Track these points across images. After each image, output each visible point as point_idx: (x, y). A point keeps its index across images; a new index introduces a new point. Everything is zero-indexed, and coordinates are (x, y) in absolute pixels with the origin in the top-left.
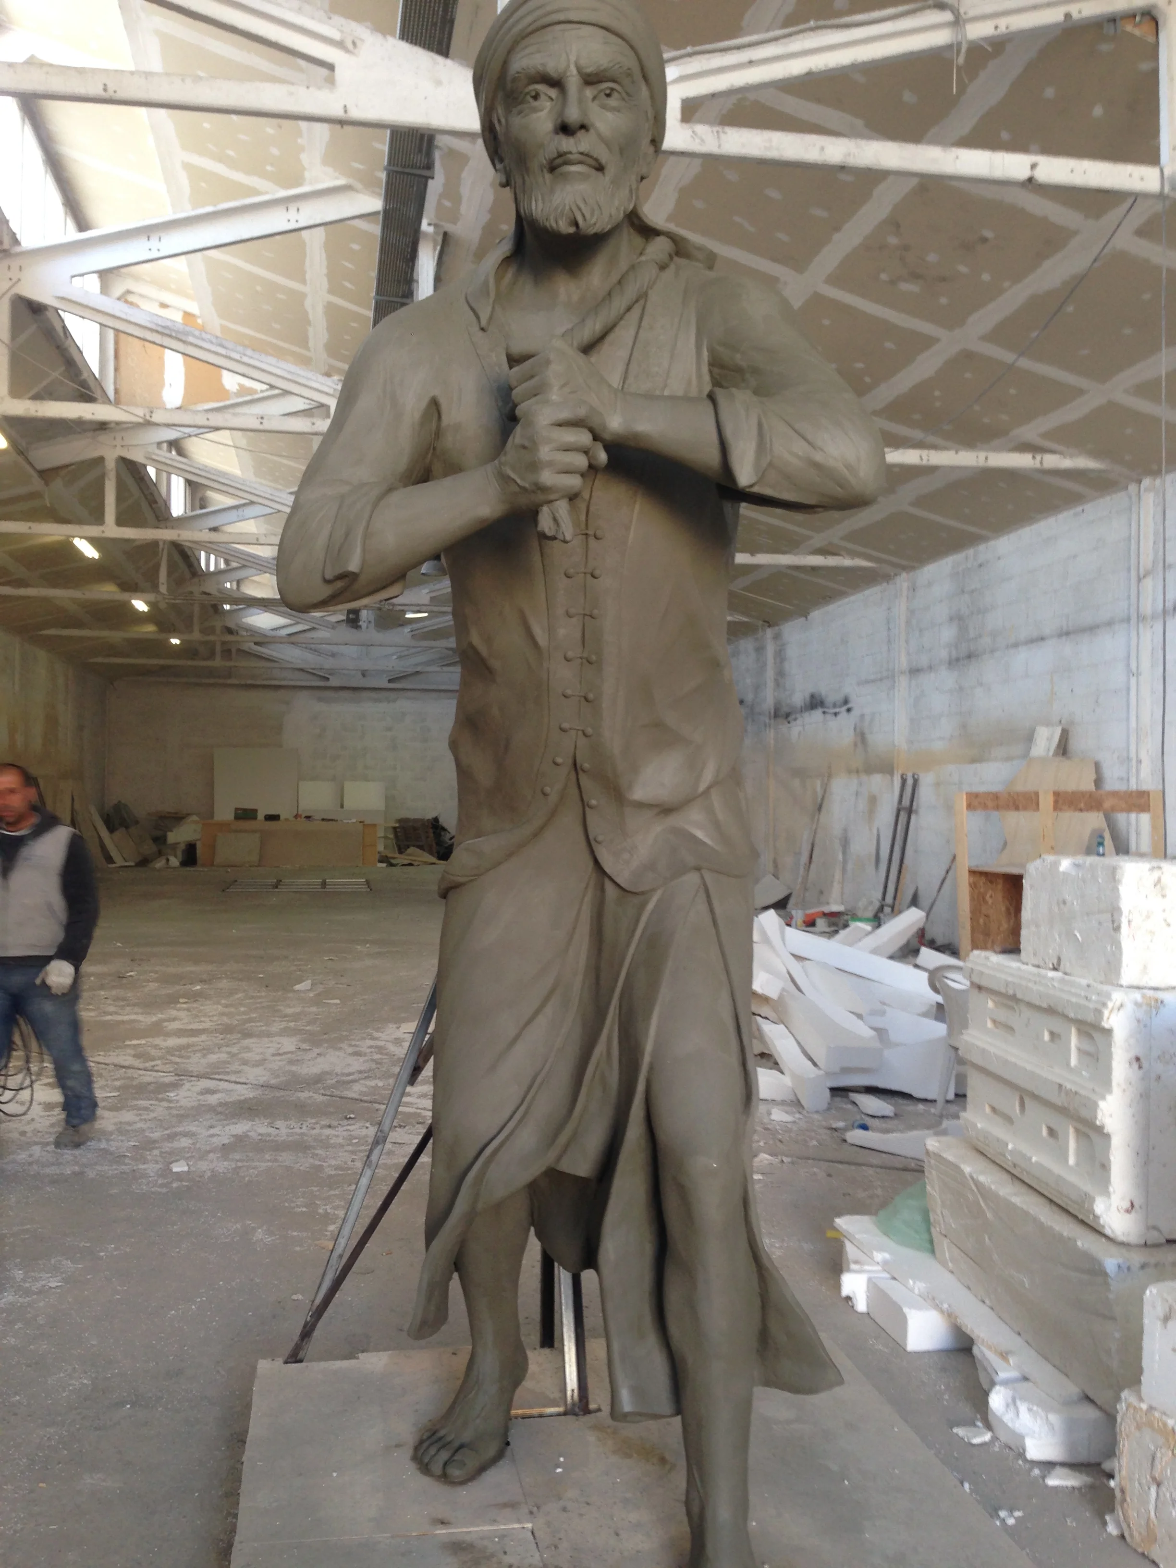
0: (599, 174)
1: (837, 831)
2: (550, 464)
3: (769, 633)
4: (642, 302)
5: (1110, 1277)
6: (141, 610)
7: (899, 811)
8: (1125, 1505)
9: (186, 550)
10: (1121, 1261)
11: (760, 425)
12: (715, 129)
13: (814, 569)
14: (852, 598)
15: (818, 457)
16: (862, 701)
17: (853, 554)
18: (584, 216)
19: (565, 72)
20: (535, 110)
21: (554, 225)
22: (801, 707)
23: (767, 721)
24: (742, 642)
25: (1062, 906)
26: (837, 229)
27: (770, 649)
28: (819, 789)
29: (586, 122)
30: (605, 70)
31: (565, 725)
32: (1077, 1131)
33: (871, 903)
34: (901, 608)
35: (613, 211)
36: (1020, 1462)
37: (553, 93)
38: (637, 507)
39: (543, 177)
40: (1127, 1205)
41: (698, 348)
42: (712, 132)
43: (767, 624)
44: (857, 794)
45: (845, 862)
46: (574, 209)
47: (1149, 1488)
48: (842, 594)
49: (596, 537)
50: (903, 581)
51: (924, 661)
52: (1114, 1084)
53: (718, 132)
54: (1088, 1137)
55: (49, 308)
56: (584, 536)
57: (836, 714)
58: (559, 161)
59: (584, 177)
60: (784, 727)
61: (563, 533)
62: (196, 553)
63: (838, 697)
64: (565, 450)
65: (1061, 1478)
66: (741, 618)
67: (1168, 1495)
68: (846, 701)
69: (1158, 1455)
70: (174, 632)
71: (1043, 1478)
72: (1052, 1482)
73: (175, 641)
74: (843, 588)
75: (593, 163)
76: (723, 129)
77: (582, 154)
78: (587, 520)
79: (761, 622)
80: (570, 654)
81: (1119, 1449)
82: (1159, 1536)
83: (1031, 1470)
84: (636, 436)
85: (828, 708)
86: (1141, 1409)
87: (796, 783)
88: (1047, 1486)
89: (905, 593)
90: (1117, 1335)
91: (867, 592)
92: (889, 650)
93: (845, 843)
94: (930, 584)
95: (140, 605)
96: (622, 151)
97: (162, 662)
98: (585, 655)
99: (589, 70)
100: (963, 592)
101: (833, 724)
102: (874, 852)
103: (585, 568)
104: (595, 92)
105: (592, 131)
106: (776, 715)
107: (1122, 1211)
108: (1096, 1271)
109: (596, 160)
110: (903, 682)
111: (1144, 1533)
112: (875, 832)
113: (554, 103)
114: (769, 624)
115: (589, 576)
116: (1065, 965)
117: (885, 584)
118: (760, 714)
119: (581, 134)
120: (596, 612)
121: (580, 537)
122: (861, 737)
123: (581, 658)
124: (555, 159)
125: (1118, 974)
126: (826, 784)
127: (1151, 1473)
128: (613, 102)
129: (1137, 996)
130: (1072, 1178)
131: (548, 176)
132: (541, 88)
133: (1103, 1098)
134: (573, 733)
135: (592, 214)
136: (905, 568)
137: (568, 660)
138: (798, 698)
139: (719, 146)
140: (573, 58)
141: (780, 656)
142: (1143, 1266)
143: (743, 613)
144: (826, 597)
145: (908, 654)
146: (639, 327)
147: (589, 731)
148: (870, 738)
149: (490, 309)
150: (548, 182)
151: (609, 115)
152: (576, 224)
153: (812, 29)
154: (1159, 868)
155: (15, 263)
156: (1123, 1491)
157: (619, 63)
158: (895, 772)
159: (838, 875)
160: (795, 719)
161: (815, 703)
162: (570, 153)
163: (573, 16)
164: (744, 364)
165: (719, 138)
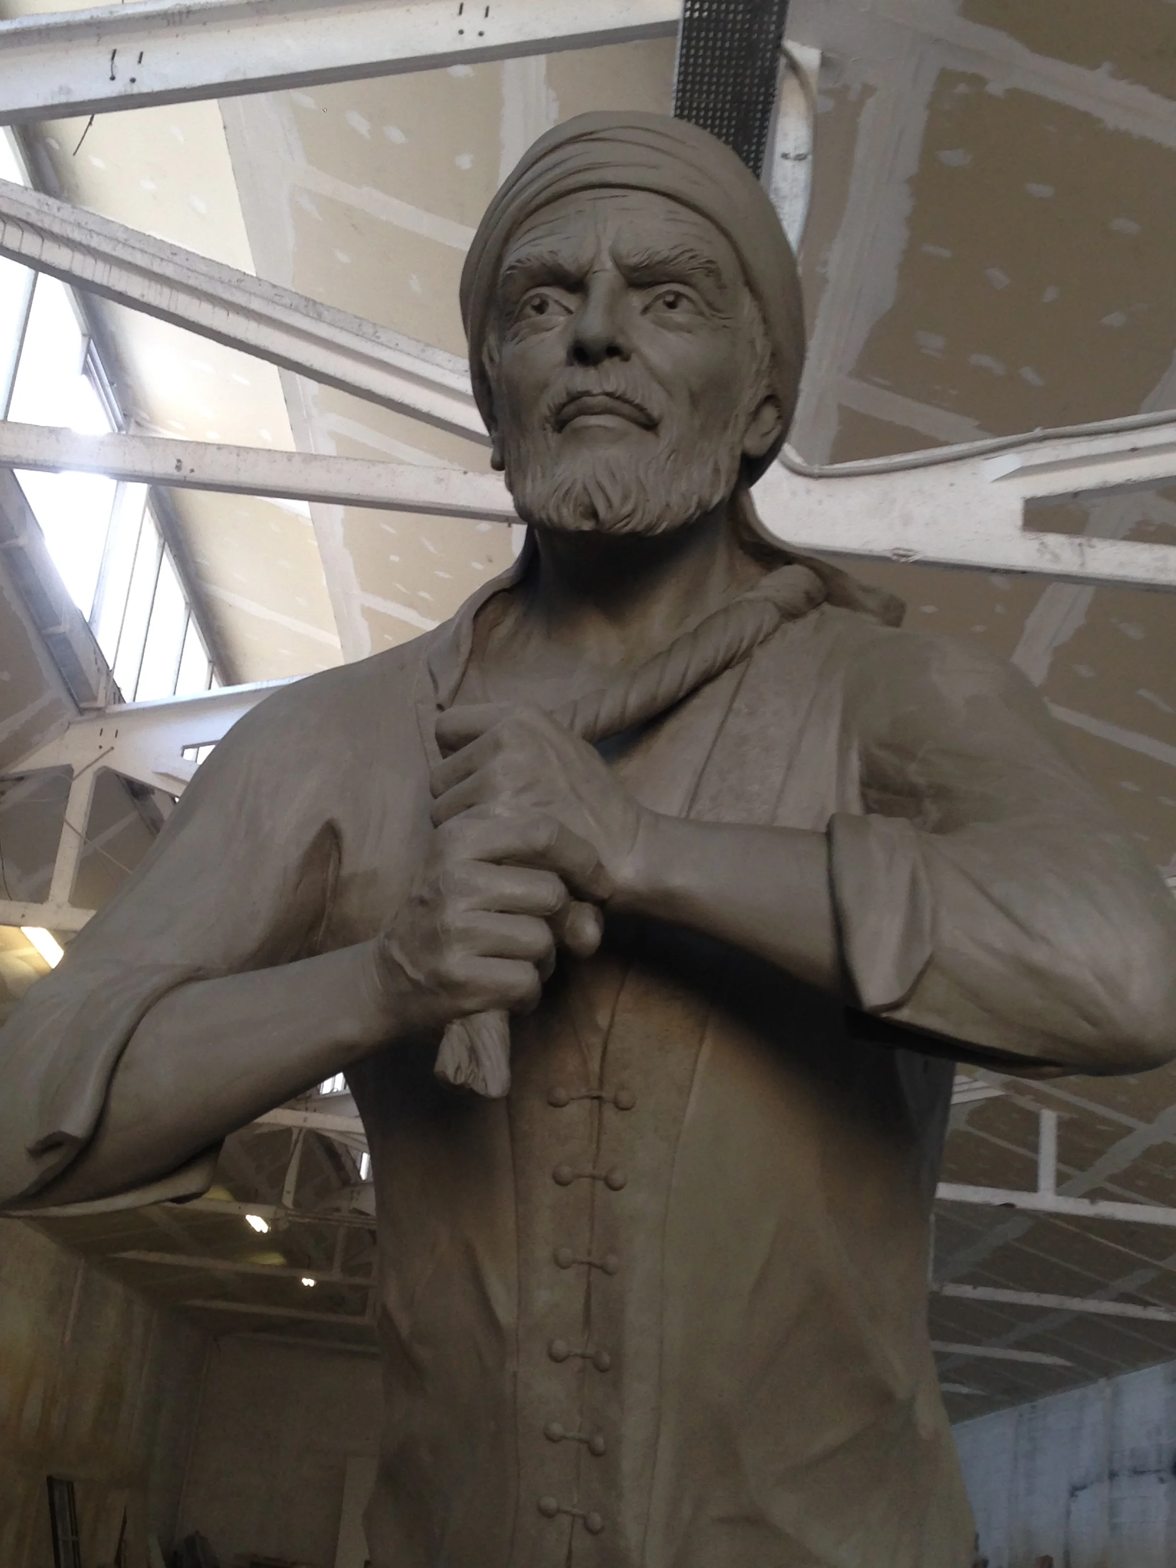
0: (649, 436)
2: (466, 935)
4: (738, 670)
6: (258, 1230)
9: (336, 1145)
11: (914, 883)
12: (1077, 540)
15: (1039, 956)
18: (608, 500)
19: (591, 263)
20: (538, 329)
21: (554, 517)
29: (621, 341)
30: (663, 262)
31: (551, 1503)
35: (675, 500)
37: (571, 301)
38: (706, 1049)
39: (545, 437)
41: (843, 751)
42: (1072, 544)
46: (592, 487)
49: (620, 1107)
53: (1080, 545)
55: (156, 792)
56: (596, 1102)
58: (570, 409)
59: (618, 437)
61: (484, 1080)
62: (354, 1153)
64: (501, 912)
70: (309, 1268)
73: (308, 1282)
75: (636, 413)
76: (1089, 542)
77: (608, 394)
78: (602, 1068)
80: (560, 1347)
84: (669, 897)
95: (258, 1224)
96: (694, 399)
97: (294, 1313)
98: (591, 1351)
99: (633, 261)
103: (594, 1168)
104: (648, 301)
105: (634, 357)
109: (640, 408)
113: (570, 316)
115: (600, 1184)
119: (610, 365)
120: (612, 1261)
121: (587, 1103)
123: (583, 1356)
124: (564, 405)
128: (678, 316)
131: (554, 438)
132: (552, 293)
134: (565, 1521)
135: (625, 498)
137: (555, 1359)
139: (1082, 565)
140: (606, 244)
146: (730, 709)
147: (596, 1520)
149: (456, 674)
150: (553, 444)
151: (671, 337)
152: (593, 514)
155: (110, 727)
157: (691, 250)
162: (588, 393)
163: (609, 176)
164: (920, 781)
165: (1082, 554)
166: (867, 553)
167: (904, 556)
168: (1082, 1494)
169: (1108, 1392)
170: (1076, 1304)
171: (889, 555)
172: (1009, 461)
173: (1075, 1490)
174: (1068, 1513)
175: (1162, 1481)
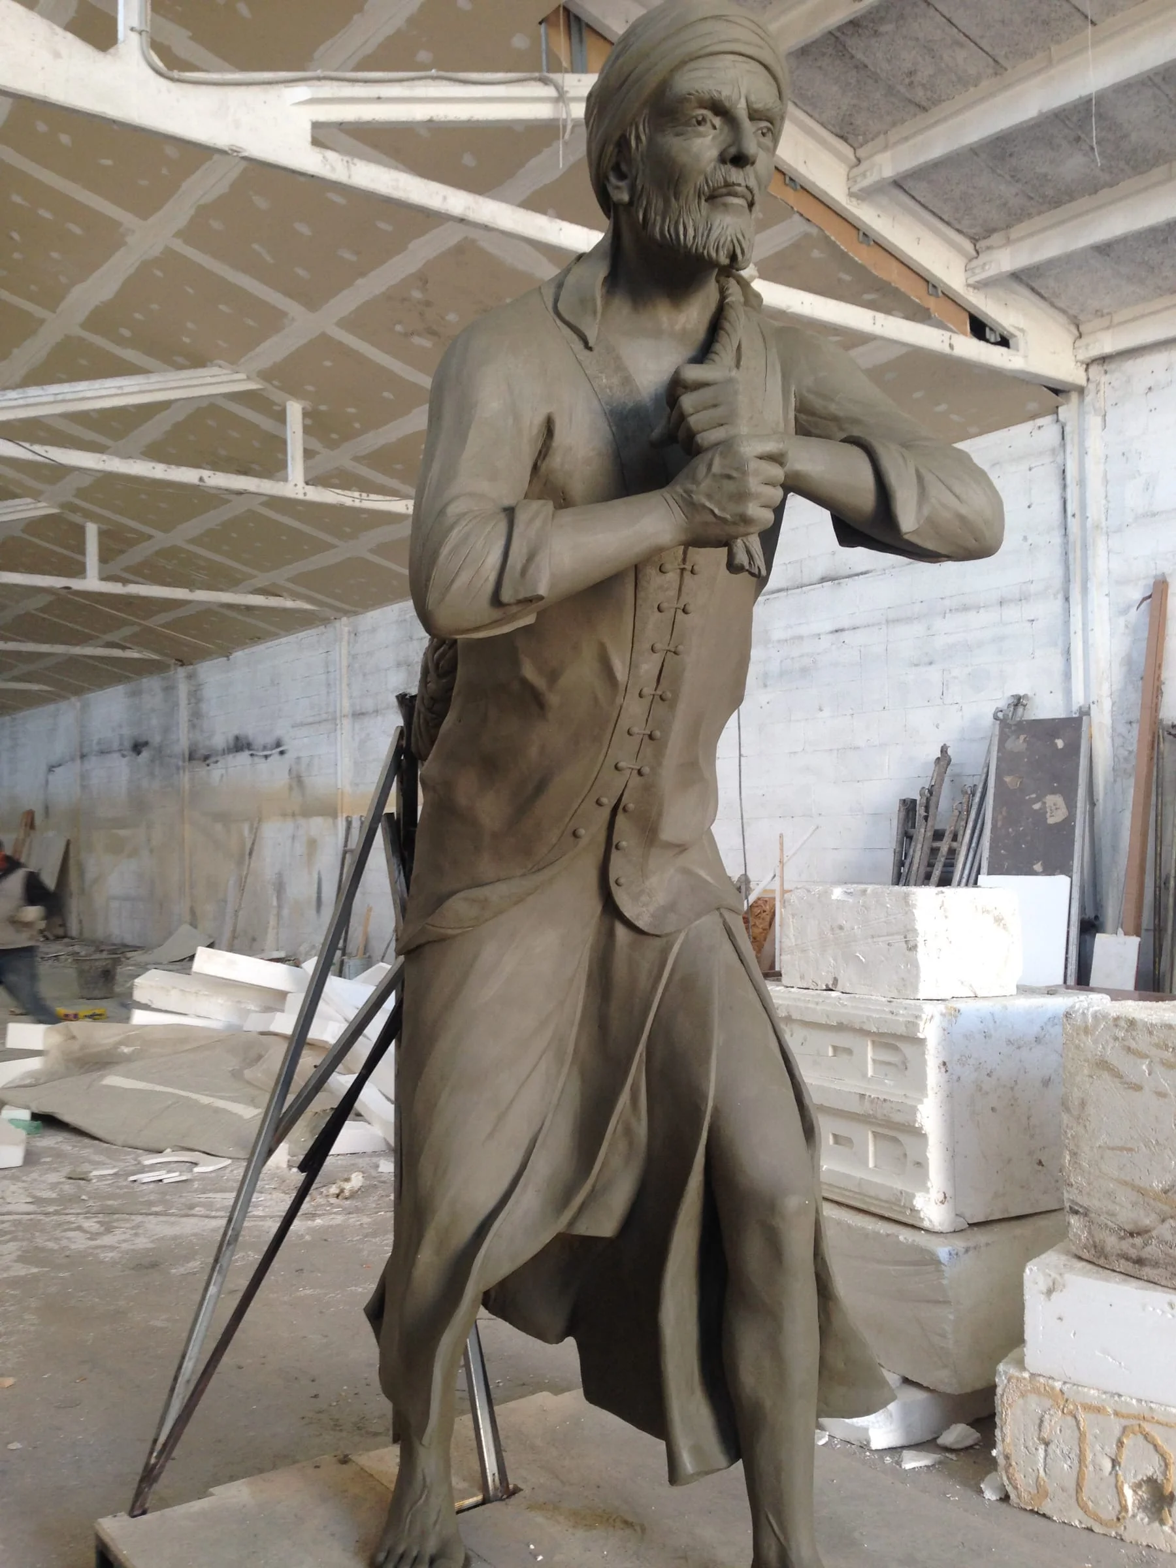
1: (269, 874)
3: (181, 672)
5: (944, 1264)
7: (345, 853)
8: (1011, 1470)
10: (950, 1248)
11: (919, 475)
12: (346, 158)
13: (249, 608)
14: (284, 640)
16: (299, 744)
17: (295, 596)
18: (742, 250)
19: (735, 104)
20: (700, 135)
22: (224, 750)
23: (180, 763)
24: (144, 680)
25: (838, 931)
26: (363, 274)
27: (183, 689)
28: (246, 832)
30: (769, 109)
31: (621, 764)
32: (875, 1134)
33: (313, 947)
34: (341, 652)
36: (868, 1454)
37: (721, 122)
39: (699, 204)
40: (941, 1197)
41: (786, 393)
42: (342, 160)
43: (180, 663)
44: (294, 838)
45: (280, 907)
46: (735, 241)
47: (1036, 1449)
48: (276, 636)
49: (693, 573)
50: (344, 625)
51: (369, 704)
52: (929, 1088)
53: (347, 162)
54: (895, 1140)
56: (680, 570)
57: (266, 757)
58: (722, 191)
59: (740, 210)
60: (202, 771)
63: (270, 740)
64: (766, 484)
65: (915, 1461)
66: (153, 656)
67: (1058, 1452)
68: (278, 744)
69: (1047, 1417)
71: (899, 1463)
72: (908, 1465)
74: (273, 629)
75: (750, 198)
76: (352, 160)
77: (748, 188)
79: (174, 661)
80: (644, 690)
81: (1001, 1419)
82: (1050, 1490)
83: (882, 1459)
85: (257, 750)
86: (1024, 1379)
87: (219, 827)
88: (905, 1470)
89: (346, 637)
90: (951, 1317)
91: (301, 635)
92: (328, 693)
93: (280, 888)
94: (374, 630)
98: (658, 691)
99: (758, 106)
100: (411, 638)
101: (263, 766)
102: (315, 896)
103: (677, 603)
104: (755, 129)
106: (191, 758)
107: (939, 1203)
108: (931, 1261)
110: (347, 723)
111: (1034, 1491)
112: (316, 876)
113: (717, 131)
114: (182, 663)
115: (680, 611)
116: (843, 984)
117: (322, 628)
118: (170, 756)
119: (748, 168)
120: (681, 648)
122: (298, 780)
123: (654, 694)
125: (915, 989)
126: (257, 829)
127: (1039, 1435)
129: (941, 1007)
130: (877, 1179)
131: (704, 203)
132: (708, 114)
133: (921, 1102)
134: (628, 772)
136: (346, 613)
137: (641, 696)
138: (220, 740)
139: (350, 177)
140: (743, 92)
141: (196, 696)
142: (967, 1250)
143: (155, 651)
144: (257, 637)
145: (351, 697)
148: (307, 781)
149: (597, 328)
150: (704, 209)
151: (762, 154)
152: (734, 256)
153: (434, 78)
154: (942, 892)
156: (1007, 1457)
158: (339, 814)
159: (272, 922)
160: (217, 762)
161: (240, 745)
162: (739, 185)
165: (348, 168)
166: (211, 145)
167: (236, 151)
168: (57, 770)
169: (78, 705)
170: (77, 650)
171: (227, 149)
172: (302, 92)
173: (51, 769)
174: (47, 782)
175: (124, 756)
